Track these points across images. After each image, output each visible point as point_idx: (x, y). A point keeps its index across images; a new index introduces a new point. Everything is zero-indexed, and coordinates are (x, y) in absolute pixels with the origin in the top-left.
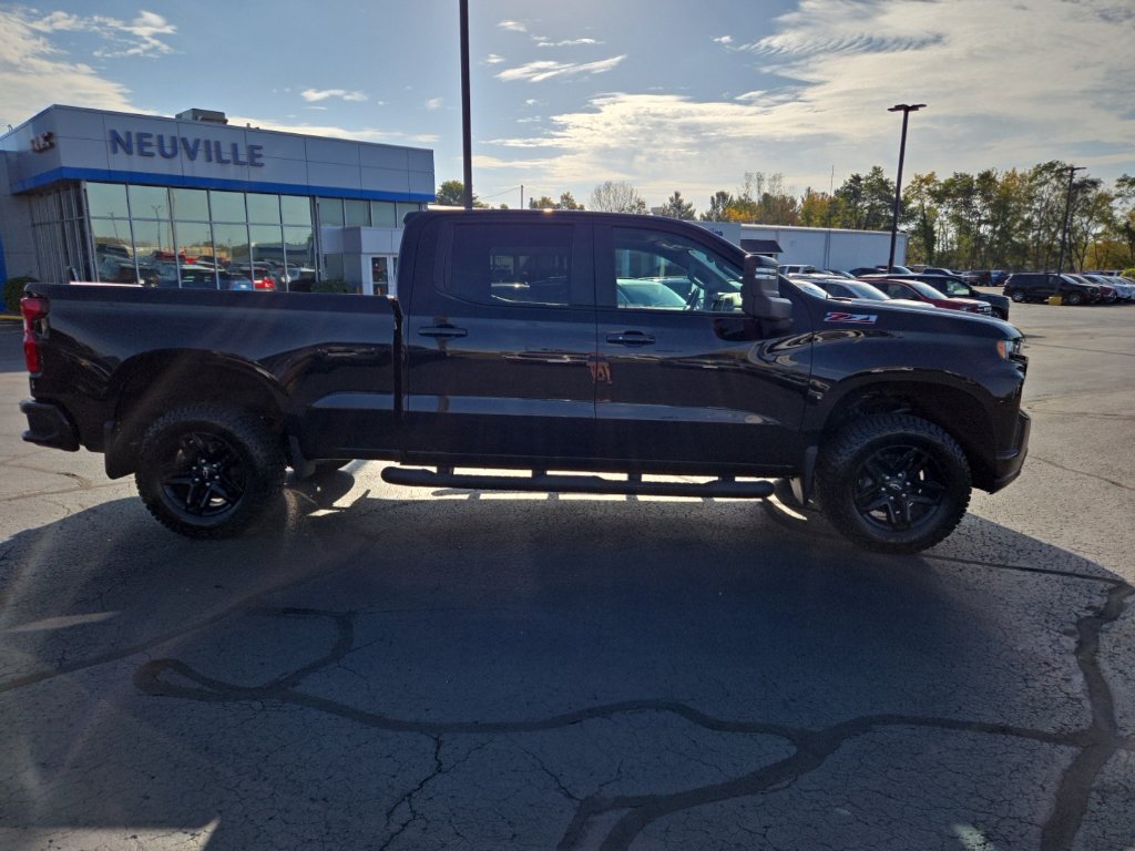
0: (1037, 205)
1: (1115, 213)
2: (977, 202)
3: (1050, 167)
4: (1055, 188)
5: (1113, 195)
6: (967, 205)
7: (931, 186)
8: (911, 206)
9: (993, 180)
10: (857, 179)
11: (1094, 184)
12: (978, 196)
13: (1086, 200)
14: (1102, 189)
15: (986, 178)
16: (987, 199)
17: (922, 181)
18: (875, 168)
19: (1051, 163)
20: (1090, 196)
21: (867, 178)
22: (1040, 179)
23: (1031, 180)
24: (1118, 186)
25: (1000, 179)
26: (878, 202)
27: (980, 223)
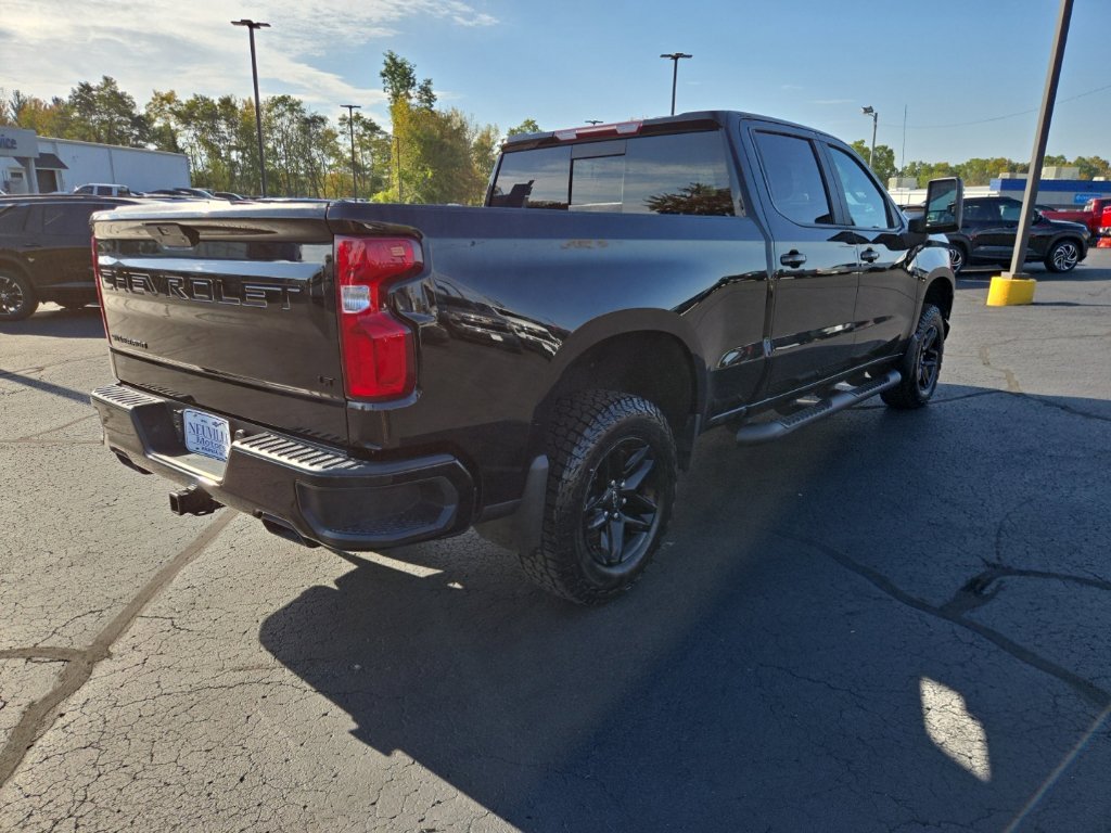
0: (278, 136)
1: (341, 148)
2: (223, 126)
3: (284, 100)
4: (291, 121)
5: (338, 131)
6: (214, 130)
7: (173, 105)
8: (156, 125)
9: (234, 107)
10: (86, 88)
11: (323, 120)
12: (222, 121)
13: (318, 134)
14: (328, 126)
15: (226, 102)
16: (231, 124)
17: (163, 99)
18: (106, 79)
19: (283, 97)
20: (320, 131)
21: (98, 89)
22: (276, 111)
23: (269, 111)
24: (340, 124)
25: (240, 106)
26: (117, 117)
27: (230, 148)
